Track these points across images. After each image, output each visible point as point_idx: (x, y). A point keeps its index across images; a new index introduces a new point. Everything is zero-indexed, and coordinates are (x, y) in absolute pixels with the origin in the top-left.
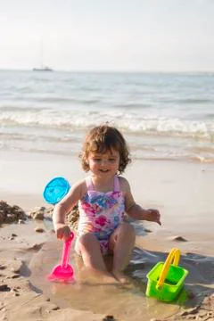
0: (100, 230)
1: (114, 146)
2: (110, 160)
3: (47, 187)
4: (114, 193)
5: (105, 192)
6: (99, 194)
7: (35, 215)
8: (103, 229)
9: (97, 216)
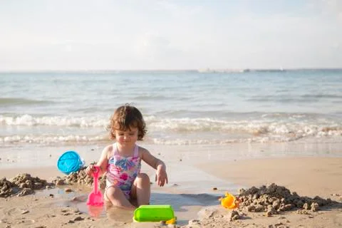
0: (123, 183)
1: (132, 125)
2: (130, 134)
3: (60, 160)
4: (133, 159)
5: (127, 157)
6: (122, 158)
7: (57, 182)
8: (126, 182)
9: (121, 174)
